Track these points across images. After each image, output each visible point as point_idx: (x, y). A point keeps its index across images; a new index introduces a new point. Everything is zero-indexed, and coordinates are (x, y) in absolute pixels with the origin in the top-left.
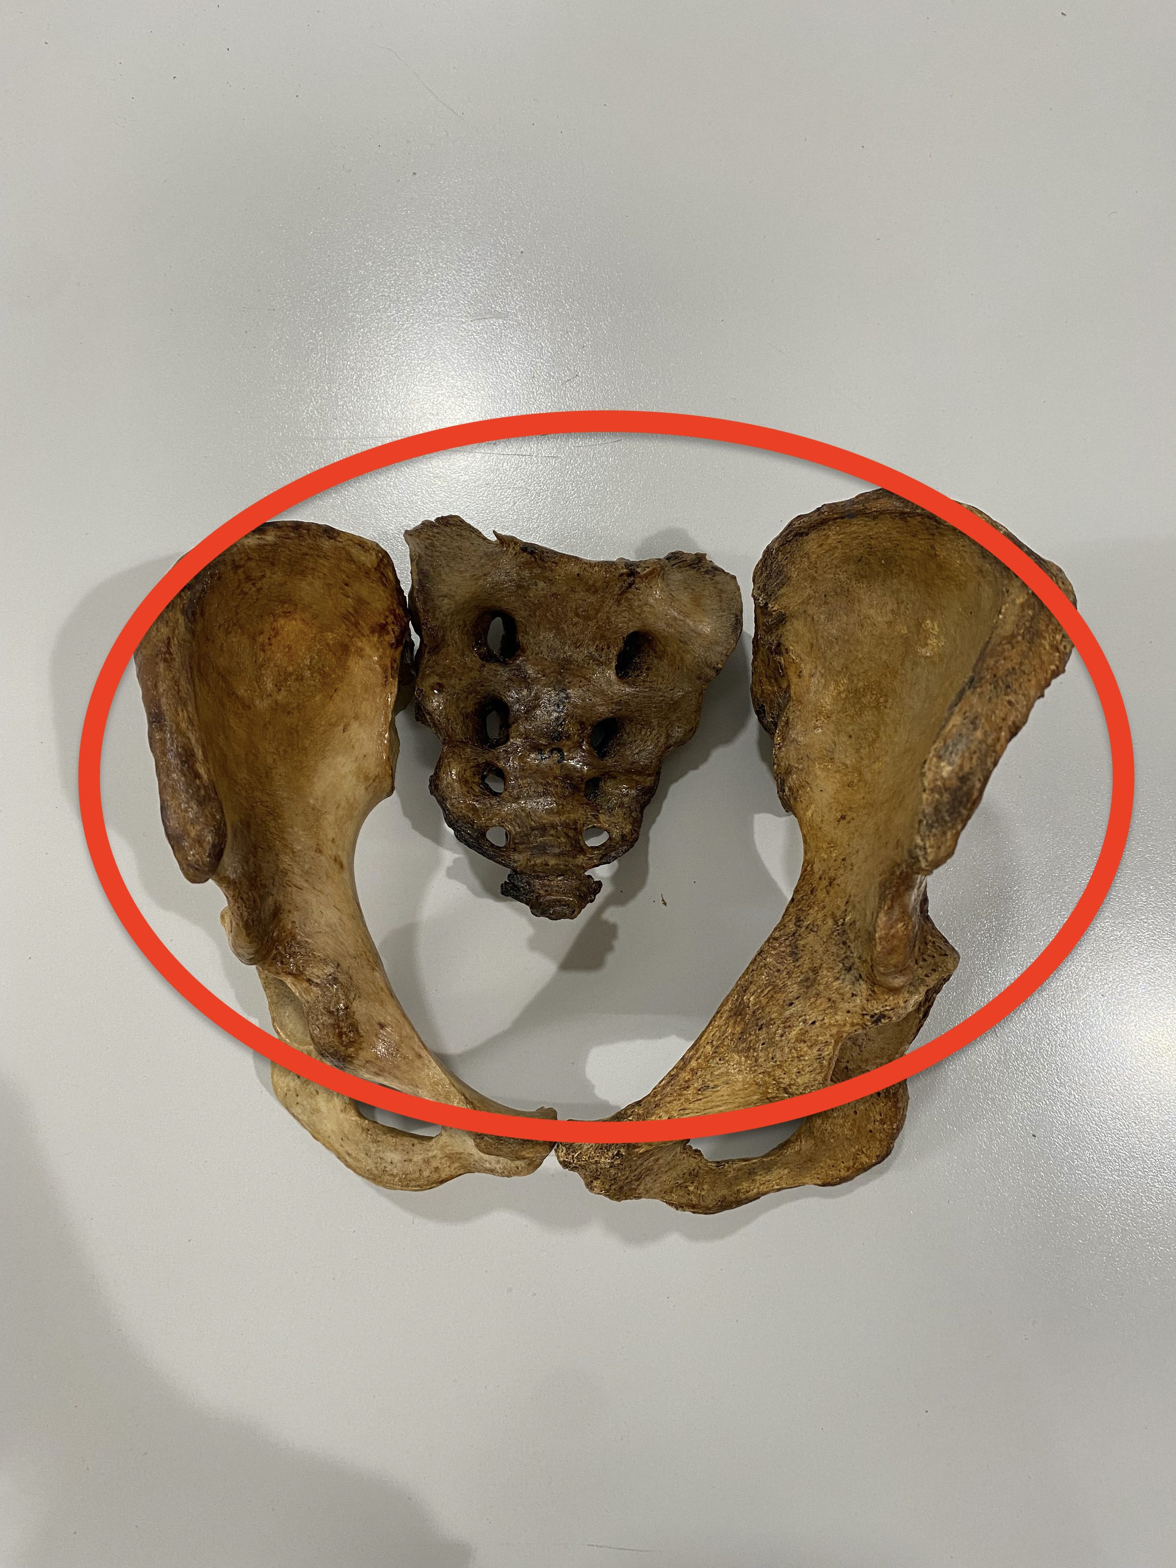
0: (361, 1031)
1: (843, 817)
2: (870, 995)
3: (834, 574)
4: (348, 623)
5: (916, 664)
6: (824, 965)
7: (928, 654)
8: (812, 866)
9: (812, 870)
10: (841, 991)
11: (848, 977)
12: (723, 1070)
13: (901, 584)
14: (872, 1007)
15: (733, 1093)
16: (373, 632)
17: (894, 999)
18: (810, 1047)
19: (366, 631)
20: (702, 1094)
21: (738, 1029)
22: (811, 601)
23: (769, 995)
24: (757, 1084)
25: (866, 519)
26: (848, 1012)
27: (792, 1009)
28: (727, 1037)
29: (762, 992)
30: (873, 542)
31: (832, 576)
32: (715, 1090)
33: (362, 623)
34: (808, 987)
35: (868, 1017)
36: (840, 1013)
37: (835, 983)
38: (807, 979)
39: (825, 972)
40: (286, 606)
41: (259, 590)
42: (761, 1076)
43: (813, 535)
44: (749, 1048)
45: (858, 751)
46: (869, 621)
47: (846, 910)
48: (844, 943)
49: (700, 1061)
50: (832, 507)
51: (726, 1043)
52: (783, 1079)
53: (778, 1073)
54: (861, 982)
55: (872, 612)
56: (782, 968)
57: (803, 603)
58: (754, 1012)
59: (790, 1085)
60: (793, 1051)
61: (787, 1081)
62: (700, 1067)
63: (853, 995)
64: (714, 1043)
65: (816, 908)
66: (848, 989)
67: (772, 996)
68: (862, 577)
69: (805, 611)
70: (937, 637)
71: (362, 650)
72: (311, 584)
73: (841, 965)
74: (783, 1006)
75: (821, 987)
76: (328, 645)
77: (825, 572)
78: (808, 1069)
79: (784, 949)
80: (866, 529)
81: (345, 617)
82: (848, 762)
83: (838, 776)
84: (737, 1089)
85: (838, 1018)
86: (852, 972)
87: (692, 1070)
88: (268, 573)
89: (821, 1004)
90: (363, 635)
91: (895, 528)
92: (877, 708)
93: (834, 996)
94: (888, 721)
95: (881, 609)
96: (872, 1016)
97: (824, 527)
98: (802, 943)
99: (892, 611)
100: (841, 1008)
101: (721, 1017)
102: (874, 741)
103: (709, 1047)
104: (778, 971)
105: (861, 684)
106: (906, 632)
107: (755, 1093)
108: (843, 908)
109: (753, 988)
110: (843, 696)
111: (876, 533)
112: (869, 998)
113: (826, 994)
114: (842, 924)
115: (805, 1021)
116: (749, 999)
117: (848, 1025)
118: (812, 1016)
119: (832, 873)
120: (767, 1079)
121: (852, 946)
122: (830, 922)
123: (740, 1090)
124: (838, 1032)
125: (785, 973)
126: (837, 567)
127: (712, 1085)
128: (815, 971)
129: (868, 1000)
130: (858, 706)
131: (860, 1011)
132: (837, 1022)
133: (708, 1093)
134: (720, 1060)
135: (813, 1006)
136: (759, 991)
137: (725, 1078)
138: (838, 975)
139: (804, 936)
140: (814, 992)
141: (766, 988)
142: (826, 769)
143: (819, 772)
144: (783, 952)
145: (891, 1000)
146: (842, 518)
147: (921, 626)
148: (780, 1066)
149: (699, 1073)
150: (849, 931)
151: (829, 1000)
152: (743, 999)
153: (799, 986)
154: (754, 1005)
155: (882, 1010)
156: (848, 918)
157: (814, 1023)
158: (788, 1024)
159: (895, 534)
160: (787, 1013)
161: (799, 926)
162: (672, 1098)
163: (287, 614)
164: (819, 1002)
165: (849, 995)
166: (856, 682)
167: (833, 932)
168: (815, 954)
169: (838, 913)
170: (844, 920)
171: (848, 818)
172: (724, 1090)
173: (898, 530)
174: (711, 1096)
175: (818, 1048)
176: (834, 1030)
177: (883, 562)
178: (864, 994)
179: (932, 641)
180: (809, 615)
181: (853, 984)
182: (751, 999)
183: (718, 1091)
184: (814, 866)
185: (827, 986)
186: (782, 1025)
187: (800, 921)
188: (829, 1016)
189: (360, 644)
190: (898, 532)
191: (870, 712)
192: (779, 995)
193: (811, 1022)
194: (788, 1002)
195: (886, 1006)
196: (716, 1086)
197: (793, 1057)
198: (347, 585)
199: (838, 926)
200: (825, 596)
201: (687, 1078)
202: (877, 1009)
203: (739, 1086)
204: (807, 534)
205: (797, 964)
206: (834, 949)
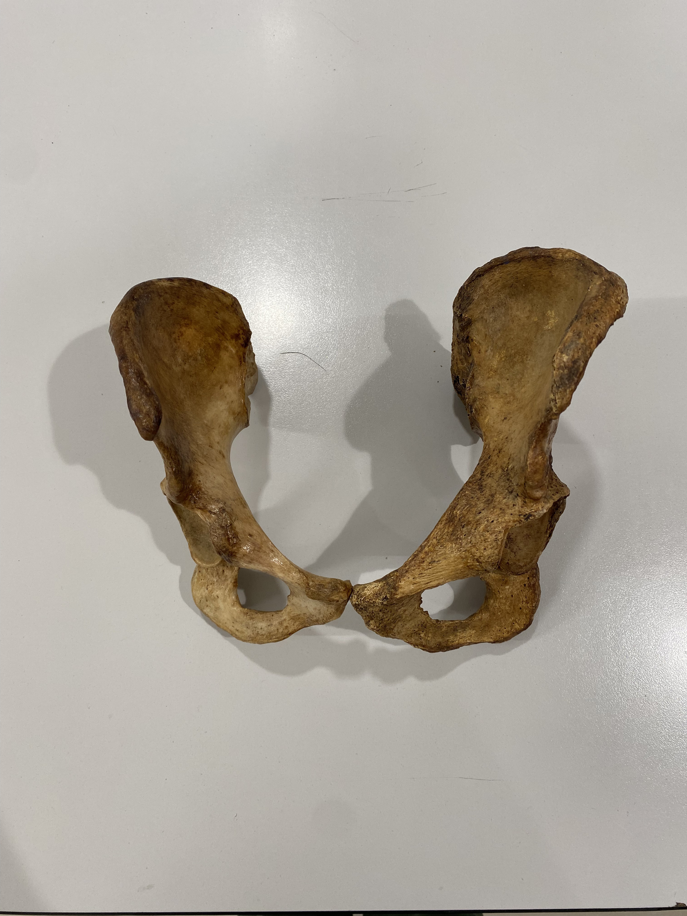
0: (240, 538)
1: (505, 418)
2: (523, 504)
3: (498, 295)
4: (219, 332)
5: (543, 335)
6: (497, 492)
7: (550, 328)
8: (489, 446)
9: (489, 447)
10: (507, 504)
11: (511, 496)
12: (443, 552)
13: (534, 295)
14: (524, 510)
15: (448, 564)
16: (232, 338)
17: (536, 506)
18: (491, 534)
19: (229, 338)
20: (431, 565)
21: (451, 529)
22: (485, 311)
23: (468, 510)
24: (462, 558)
25: (515, 263)
26: (512, 514)
27: (481, 515)
28: (444, 534)
29: (464, 508)
30: (518, 275)
31: (496, 296)
32: (438, 563)
33: (226, 333)
34: (489, 504)
35: (522, 516)
36: (506, 515)
37: (504, 500)
38: (489, 500)
39: (498, 496)
40: (186, 320)
41: (172, 310)
42: (464, 553)
43: (486, 275)
44: (457, 539)
45: (512, 386)
46: (517, 318)
47: (509, 463)
48: (508, 480)
49: (430, 548)
50: (496, 260)
51: (444, 537)
52: (476, 553)
53: (474, 550)
54: (518, 498)
55: (518, 313)
56: (474, 496)
57: (481, 313)
58: (459, 519)
59: (480, 557)
60: (482, 537)
61: (478, 554)
62: (430, 551)
63: (514, 505)
64: (438, 538)
65: (492, 465)
66: (511, 502)
67: (469, 510)
68: (513, 295)
69: (482, 317)
70: (554, 318)
71: (227, 347)
72: (198, 310)
73: (507, 491)
74: (475, 514)
75: (496, 503)
76: (209, 344)
77: (493, 295)
78: (490, 547)
79: (474, 487)
80: (515, 268)
81: (217, 329)
82: (507, 392)
83: (502, 400)
84: (450, 561)
85: (506, 518)
86: (513, 493)
87: (426, 552)
88: (176, 302)
89: (496, 512)
90: (228, 340)
91: (530, 266)
92: (522, 362)
93: (504, 507)
94: (528, 366)
95: (523, 311)
96: (525, 516)
97: (492, 270)
98: (484, 483)
99: (529, 311)
100: (508, 513)
101: (441, 524)
102: (521, 378)
103: (435, 540)
104: (472, 498)
105: (513, 351)
106: (537, 320)
107: (460, 563)
108: (507, 462)
109: (459, 507)
110: (503, 359)
111: (520, 270)
112: (523, 506)
113: (499, 506)
114: (507, 470)
115: (488, 521)
116: (457, 513)
117: (511, 522)
118: (492, 517)
119: (500, 446)
120: (467, 554)
121: (513, 480)
122: (500, 471)
123: (452, 562)
124: (506, 525)
125: (476, 498)
126: (499, 291)
127: (437, 560)
128: (492, 496)
129: (522, 507)
130: (511, 364)
131: (518, 513)
132: (505, 520)
133: (435, 564)
134: (441, 546)
135: (492, 513)
136: (462, 508)
137: (444, 556)
138: (505, 496)
139: (485, 480)
140: (492, 506)
141: (466, 506)
142: (495, 397)
143: (491, 399)
144: (475, 488)
145: (535, 507)
146: (502, 264)
147: (545, 315)
148: (474, 546)
149: (430, 554)
150: (511, 473)
151: (501, 509)
152: (453, 513)
153: (484, 504)
154: (460, 515)
155: (530, 512)
156: (510, 466)
157: (493, 521)
158: (479, 523)
159: (530, 269)
160: (478, 517)
161: (483, 475)
162: (415, 568)
163: (187, 325)
164: (495, 510)
165: (512, 505)
166: (510, 351)
167: (502, 475)
168: (492, 488)
169: (504, 465)
170: (508, 468)
171: (508, 418)
172: (443, 563)
173: (532, 266)
174: (436, 566)
175: (495, 534)
176: (504, 525)
177: (524, 285)
178: (520, 505)
179: (552, 321)
180: (485, 319)
181: (514, 499)
182: (458, 512)
183: (440, 563)
184: (490, 445)
185: (499, 502)
186: (475, 524)
187: (483, 473)
188: (501, 518)
189: (226, 344)
190: (531, 267)
191: (518, 365)
192: (473, 509)
193: (491, 521)
194: (479, 512)
195: (532, 509)
196: (439, 561)
197: (482, 540)
198: (217, 313)
199: (505, 472)
200: (493, 308)
201: (423, 557)
202: (527, 511)
203: (452, 559)
204: (483, 275)
205: (483, 494)
206: (503, 484)
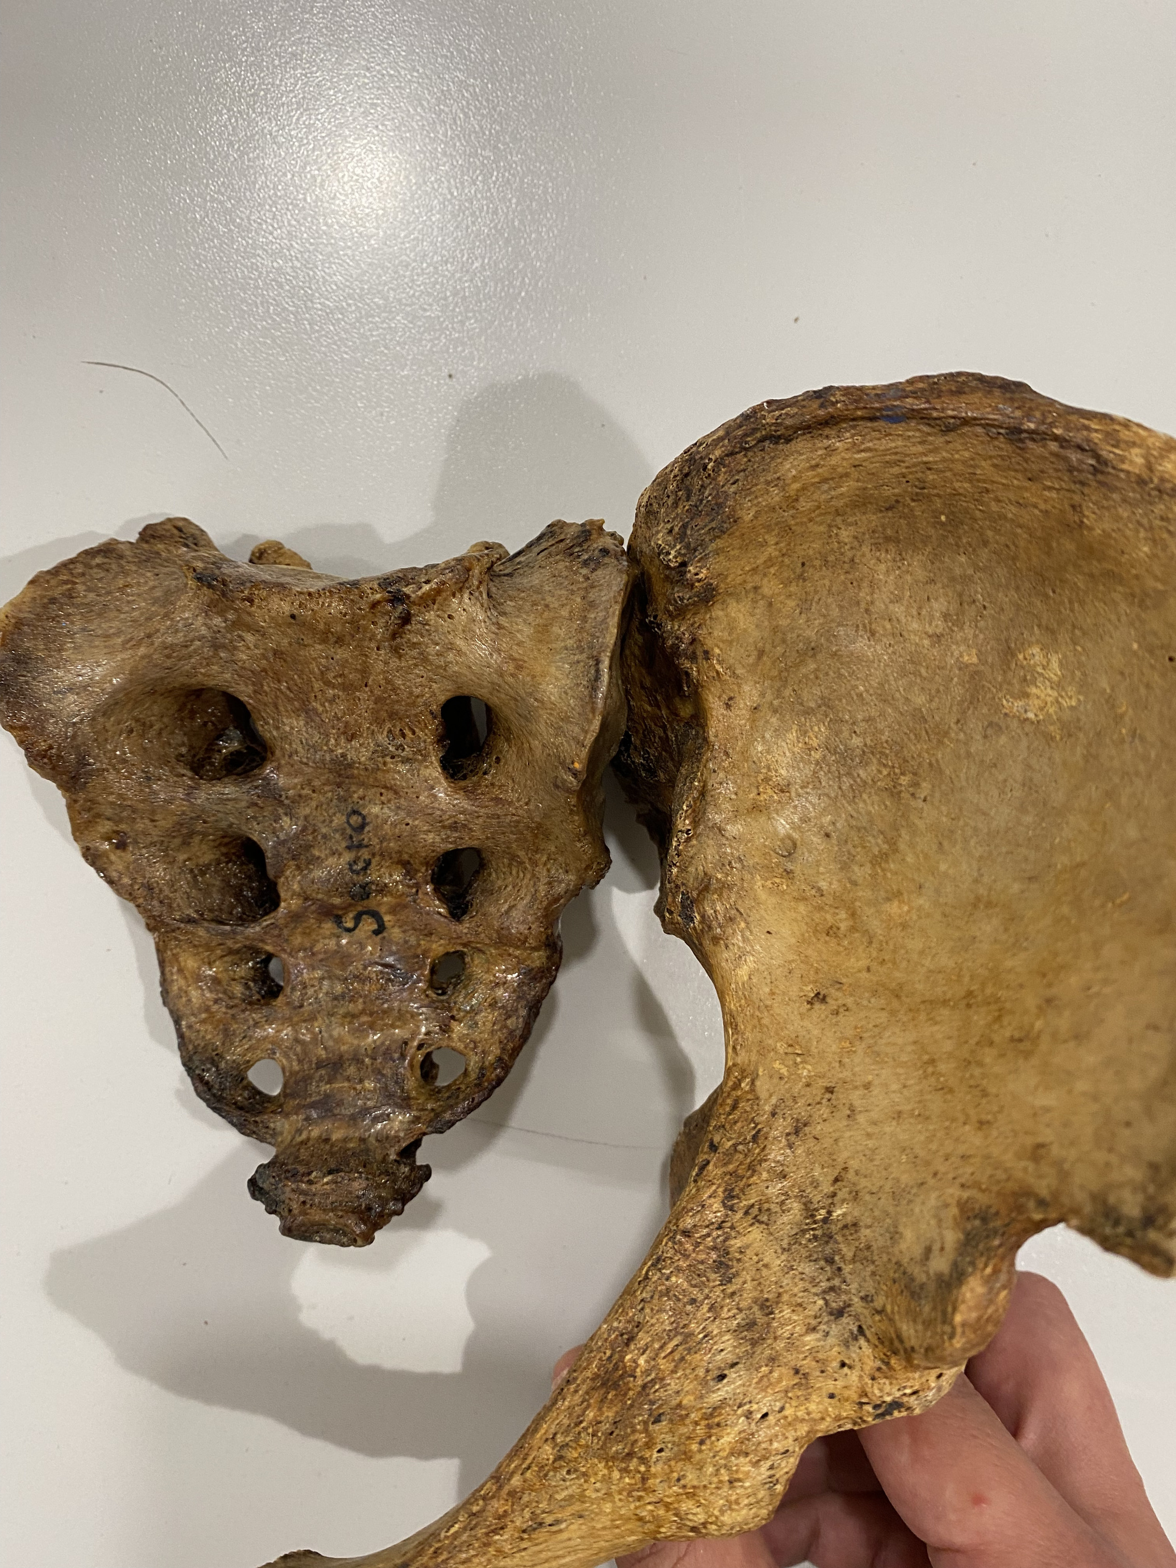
1: (820, 998)
2: (879, 1369)
3: (830, 526)
5: (993, 728)
6: (785, 1297)
7: (1031, 715)
9: (753, 1090)
10: (820, 1356)
11: (835, 1329)
12: (574, 1490)
13: (977, 569)
14: (881, 1390)
15: (593, 1534)
17: (921, 1377)
20: (530, 1539)
21: (610, 1414)
22: (773, 571)
23: (677, 1356)
24: (640, 1519)
26: (832, 1396)
27: (724, 1391)
28: (585, 1429)
29: (662, 1347)
30: (931, 477)
31: (822, 528)
32: (554, 1528)
34: (754, 1343)
35: (869, 1408)
36: (814, 1397)
37: (808, 1338)
38: (751, 1325)
39: (787, 1312)
42: (650, 1507)
43: (801, 444)
44: (630, 1455)
45: (845, 867)
46: (888, 626)
47: (834, 1195)
48: (830, 1261)
49: (528, 1474)
50: (855, 394)
51: (583, 1442)
52: (694, 1514)
53: (686, 1506)
54: (862, 1341)
55: (898, 610)
56: (700, 1297)
57: (753, 570)
58: (644, 1387)
59: (704, 1524)
61: (701, 1518)
62: (528, 1487)
63: (843, 1365)
64: (559, 1439)
65: (765, 1175)
66: (834, 1354)
67: (682, 1359)
68: (888, 539)
69: (755, 588)
73: (821, 1302)
74: (704, 1382)
75: (780, 1345)
77: (810, 520)
79: (702, 1256)
80: (920, 448)
84: (599, 1526)
85: (812, 1407)
86: (844, 1320)
87: (512, 1494)
89: (780, 1380)
93: (807, 1364)
94: (920, 824)
95: (920, 608)
96: (876, 1407)
97: (827, 431)
98: (736, 1243)
99: (946, 616)
100: (820, 1388)
101: (576, 1391)
103: (548, 1448)
104: (693, 1301)
106: (975, 660)
107: (632, 1533)
108: (827, 1188)
109: (643, 1338)
112: (877, 1374)
113: (791, 1358)
114: (825, 1220)
115: (749, 1415)
116: (635, 1361)
117: (828, 1419)
118: (764, 1403)
119: (800, 1110)
120: (661, 1512)
121: (847, 1269)
122: (796, 1206)
123: (604, 1528)
124: (809, 1432)
125: (705, 1308)
126: (837, 513)
127: (549, 1519)
128: (767, 1307)
129: (873, 1379)
131: (855, 1397)
132: (808, 1414)
133: (541, 1535)
134: (569, 1472)
135: (764, 1384)
136: (657, 1346)
137: (577, 1507)
138: (814, 1322)
139: (740, 1229)
140: (768, 1352)
141: (671, 1339)
144: (702, 1262)
145: (915, 1380)
146: (872, 419)
147: (1014, 655)
148: (691, 1496)
149: (526, 1498)
150: (839, 1238)
151: (797, 1372)
152: (622, 1359)
153: (736, 1338)
154: (647, 1372)
155: (898, 1394)
156: (839, 1212)
157: (765, 1416)
158: (716, 1420)
160: (715, 1398)
161: (731, 1208)
162: (472, 1552)
164: (775, 1375)
165: (835, 1364)
167: (804, 1232)
168: (765, 1272)
169: (816, 1197)
170: (829, 1213)
171: (832, 1004)
172: (574, 1531)
174: (546, 1541)
176: (803, 1429)
177: (943, 518)
178: (867, 1368)
179: (1042, 693)
181: (846, 1344)
182: (642, 1361)
183: (561, 1531)
184: (758, 1083)
185: (791, 1342)
186: (703, 1423)
187: (733, 1197)
188: (794, 1403)
192: (698, 1356)
193: (759, 1416)
194: (716, 1373)
195: (905, 1387)
196: (557, 1522)
199: (815, 1222)
201: (501, 1511)
202: (889, 1394)
203: (605, 1521)
204: (788, 440)
205: (731, 1289)
206: (809, 1269)
